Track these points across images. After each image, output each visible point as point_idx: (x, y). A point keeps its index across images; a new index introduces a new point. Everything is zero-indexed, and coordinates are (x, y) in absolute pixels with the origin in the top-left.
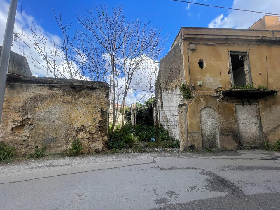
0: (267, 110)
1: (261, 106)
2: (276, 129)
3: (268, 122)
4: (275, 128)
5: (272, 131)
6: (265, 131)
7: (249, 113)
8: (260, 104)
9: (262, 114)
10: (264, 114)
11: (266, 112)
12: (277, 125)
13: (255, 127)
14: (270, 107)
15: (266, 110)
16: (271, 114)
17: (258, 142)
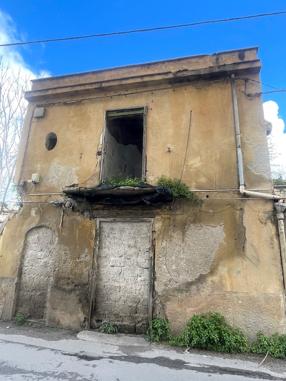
0: (175, 235)
1: (158, 225)
2: (194, 287)
3: (174, 267)
4: (189, 285)
5: (179, 290)
6: (159, 288)
7: (132, 243)
8: (158, 220)
9: (160, 245)
10: (164, 244)
11: (170, 241)
12: (198, 275)
13: (142, 278)
14: (183, 227)
15: (171, 236)
16: (183, 245)
17: (142, 315)
